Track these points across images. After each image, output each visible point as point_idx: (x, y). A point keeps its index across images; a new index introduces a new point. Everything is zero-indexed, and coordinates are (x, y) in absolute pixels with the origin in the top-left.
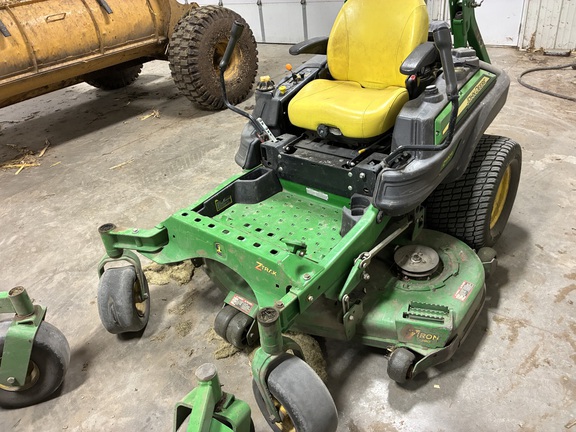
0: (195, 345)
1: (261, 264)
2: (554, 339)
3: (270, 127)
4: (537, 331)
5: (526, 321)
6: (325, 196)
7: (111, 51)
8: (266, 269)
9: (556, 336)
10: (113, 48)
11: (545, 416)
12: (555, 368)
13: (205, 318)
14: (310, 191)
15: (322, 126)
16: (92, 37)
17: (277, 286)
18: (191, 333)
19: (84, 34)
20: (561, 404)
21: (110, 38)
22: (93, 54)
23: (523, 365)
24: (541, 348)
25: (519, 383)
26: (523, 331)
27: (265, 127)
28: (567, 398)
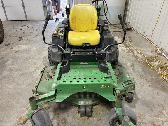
0: (73, 124)
1: (103, 86)
3: (63, 47)
6: (87, 63)
8: (106, 86)
13: (68, 114)
14: (81, 63)
15: (84, 44)
17: (110, 90)
18: (68, 121)
27: (61, 48)
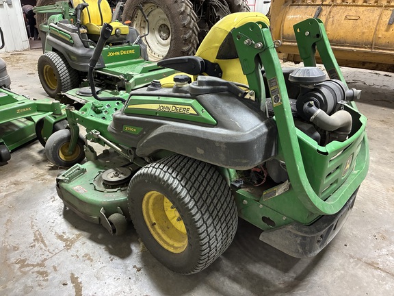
2: (44, 257)
4: (57, 251)
5: (68, 249)
7: (380, 51)
9: (45, 259)
10: (383, 49)
11: (7, 231)
12: (27, 248)
16: (369, 36)
19: (363, 33)
20: (6, 240)
21: (383, 41)
22: (366, 48)
23: (40, 235)
24: (44, 248)
25: (32, 228)
26: (62, 244)
28: (6, 244)
